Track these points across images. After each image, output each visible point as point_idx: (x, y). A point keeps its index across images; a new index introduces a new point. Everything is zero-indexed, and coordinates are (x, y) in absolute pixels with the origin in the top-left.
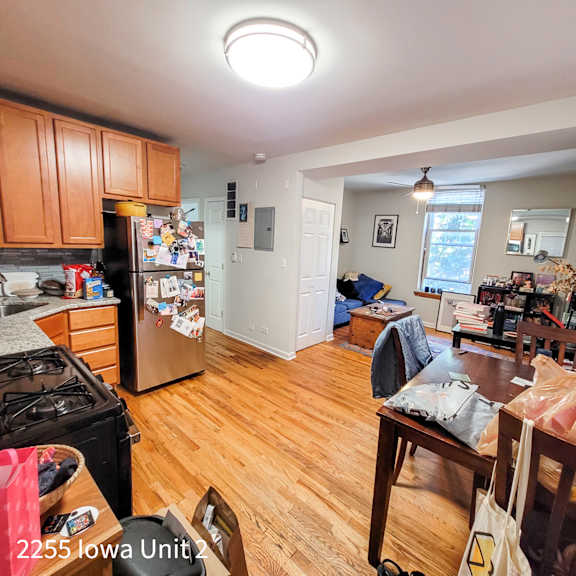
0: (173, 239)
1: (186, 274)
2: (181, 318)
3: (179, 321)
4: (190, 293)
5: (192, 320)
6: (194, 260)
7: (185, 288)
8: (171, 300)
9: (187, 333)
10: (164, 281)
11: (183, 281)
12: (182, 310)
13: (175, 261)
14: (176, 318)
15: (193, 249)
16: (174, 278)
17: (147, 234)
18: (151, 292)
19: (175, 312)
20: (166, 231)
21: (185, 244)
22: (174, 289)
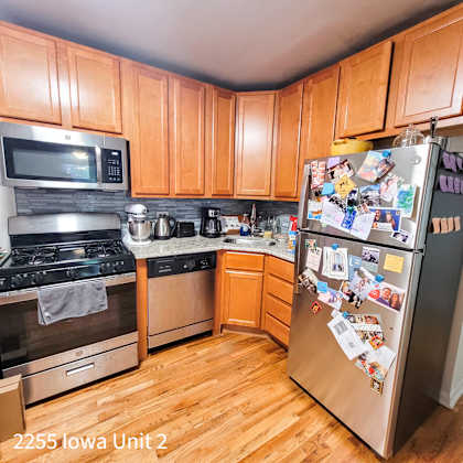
1: (369, 250)
2: (346, 322)
3: (341, 324)
4: (370, 287)
5: (365, 338)
6: (388, 227)
7: (360, 274)
8: (334, 284)
9: (351, 354)
10: (328, 250)
11: (358, 261)
13: (349, 224)
14: (337, 317)
15: (390, 204)
16: (344, 251)
17: (316, 182)
18: (312, 260)
19: (337, 305)
20: (343, 174)
21: (373, 195)
22: (341, 269)
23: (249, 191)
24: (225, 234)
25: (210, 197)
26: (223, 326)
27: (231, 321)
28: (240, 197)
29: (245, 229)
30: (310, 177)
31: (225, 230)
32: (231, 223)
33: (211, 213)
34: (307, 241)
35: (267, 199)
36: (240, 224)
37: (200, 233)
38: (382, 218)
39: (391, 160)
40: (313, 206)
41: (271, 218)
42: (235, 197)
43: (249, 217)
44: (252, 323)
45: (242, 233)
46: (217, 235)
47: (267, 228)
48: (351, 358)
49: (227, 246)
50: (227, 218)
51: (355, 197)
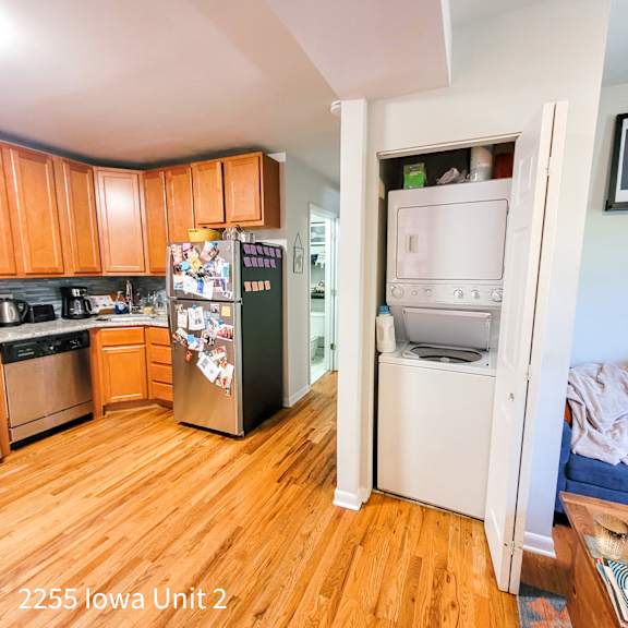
0: (199, 264)
1: (214, 306)
2: (208, 358)
3: (205, 360)
4: (217, 329)
5: (218, 364)
6: (221, 288)
7: (212, 323)
8: (197, 334)
9: (211, 378)
10: (190, 310)
11: (209, 313)
12: (208, 348)
13: (201, 290)
14: (202, 356)
15: (220, 275)
16: (200, 309)
17: (177, 260)
18: (182, 320)
19: (201, 348)
20: (193, 255)
21: (211, 269)
22: (200, 322)
23: (120, 268)
24: (96, 315)
25: (73, 275)
26: (105, 408)
27: (114, 399)
28: (110, 274)
29: (121, 307)
30: (172, 256)
31: (96, 310)
32: (102, 302)
33: (75, 292)
34: (177, 307)
35: (143, 274)
36: (114, 303)
37: (63, 316)
38: (217, 284)
39: (218, 247)
40: (177, 278)
41: (152, 295)
42: (104, 274)
43: (124, 294)
44: (139, 395)
45: (117, 311)
46: (86, 316)
47: (148, 305)
48: (212, 381)
49: (100, 324)
50: (96, 297)
51: (202, 271)
